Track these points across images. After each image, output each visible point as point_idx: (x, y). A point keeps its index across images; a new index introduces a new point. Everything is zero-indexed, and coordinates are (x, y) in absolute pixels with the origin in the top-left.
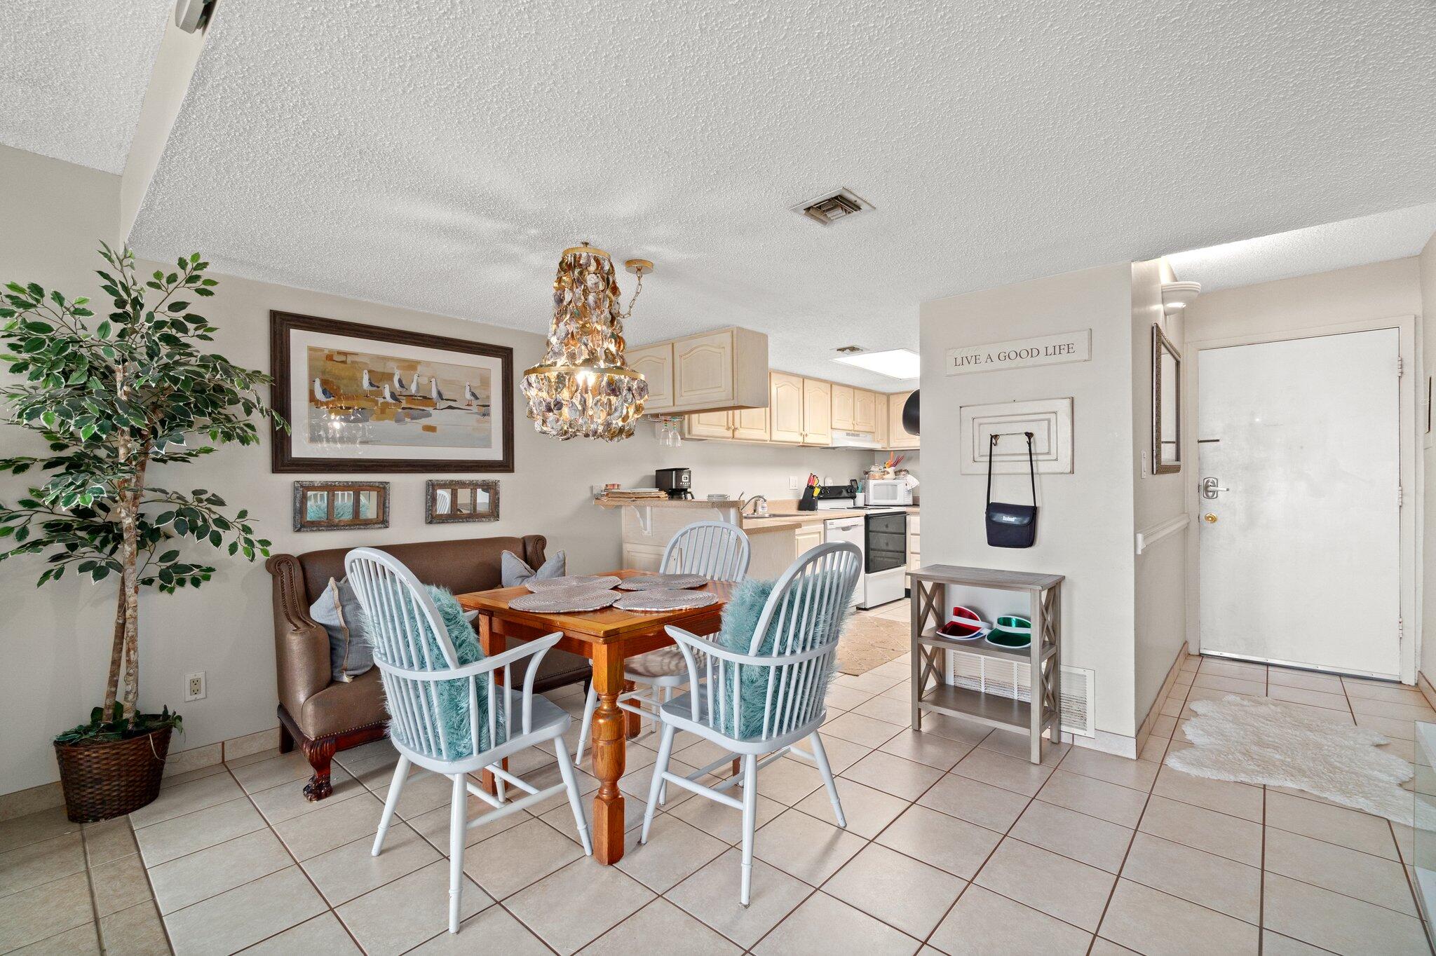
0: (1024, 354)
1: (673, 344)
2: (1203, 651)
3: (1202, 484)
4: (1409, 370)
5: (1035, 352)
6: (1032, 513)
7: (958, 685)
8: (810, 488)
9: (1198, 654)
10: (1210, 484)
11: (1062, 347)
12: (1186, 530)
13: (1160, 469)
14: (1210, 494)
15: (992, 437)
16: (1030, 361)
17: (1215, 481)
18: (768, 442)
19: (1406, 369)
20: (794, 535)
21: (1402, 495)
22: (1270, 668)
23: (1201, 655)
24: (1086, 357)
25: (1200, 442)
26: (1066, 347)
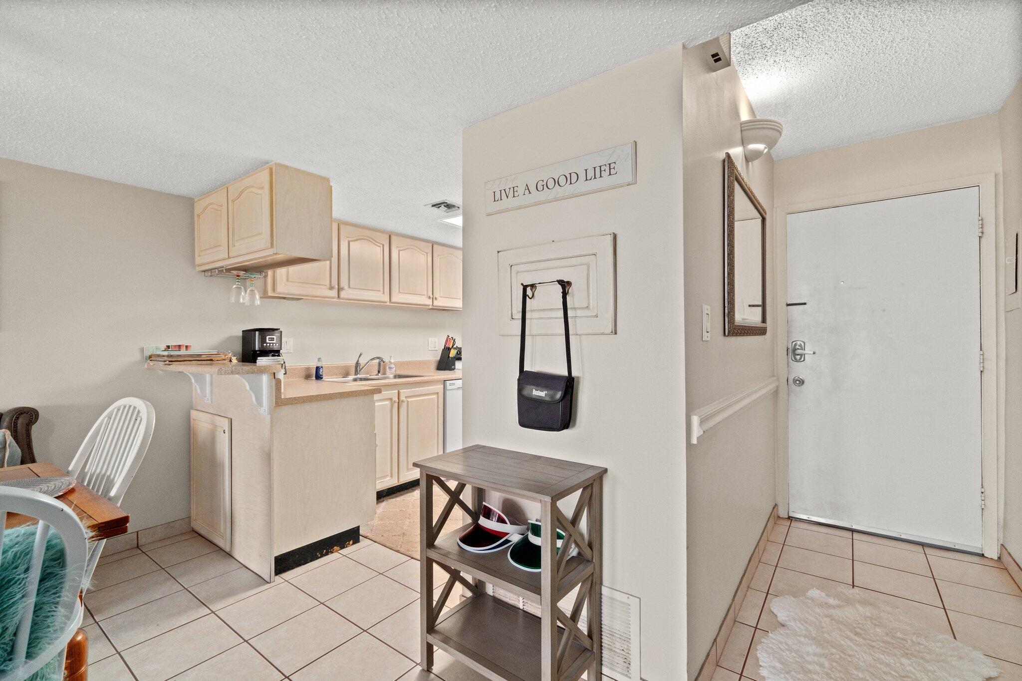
0: (562, 181)
1: (227, 188)
2: (791, 514)
3: (790, 346)
4: (990, 230)
5: (574, 177)
6: (569, 385)
7: (497, 596)
8: (447, 350)
9: (787, 517)
10: (797, 347)
11: (603, 169)
12: (776, 393)
13: (733, 330)
14: (798, 357)
15: (525, 288)
16: (568, 189)
17: (803, 345)
18: (388, 304)
19: (986, 230)
20: (373, 402)
21: (983, 359)
22: (856, 536)
23: (790, 518)
24: (630, 179)
25: (788, 305)
26: (607, 169)
